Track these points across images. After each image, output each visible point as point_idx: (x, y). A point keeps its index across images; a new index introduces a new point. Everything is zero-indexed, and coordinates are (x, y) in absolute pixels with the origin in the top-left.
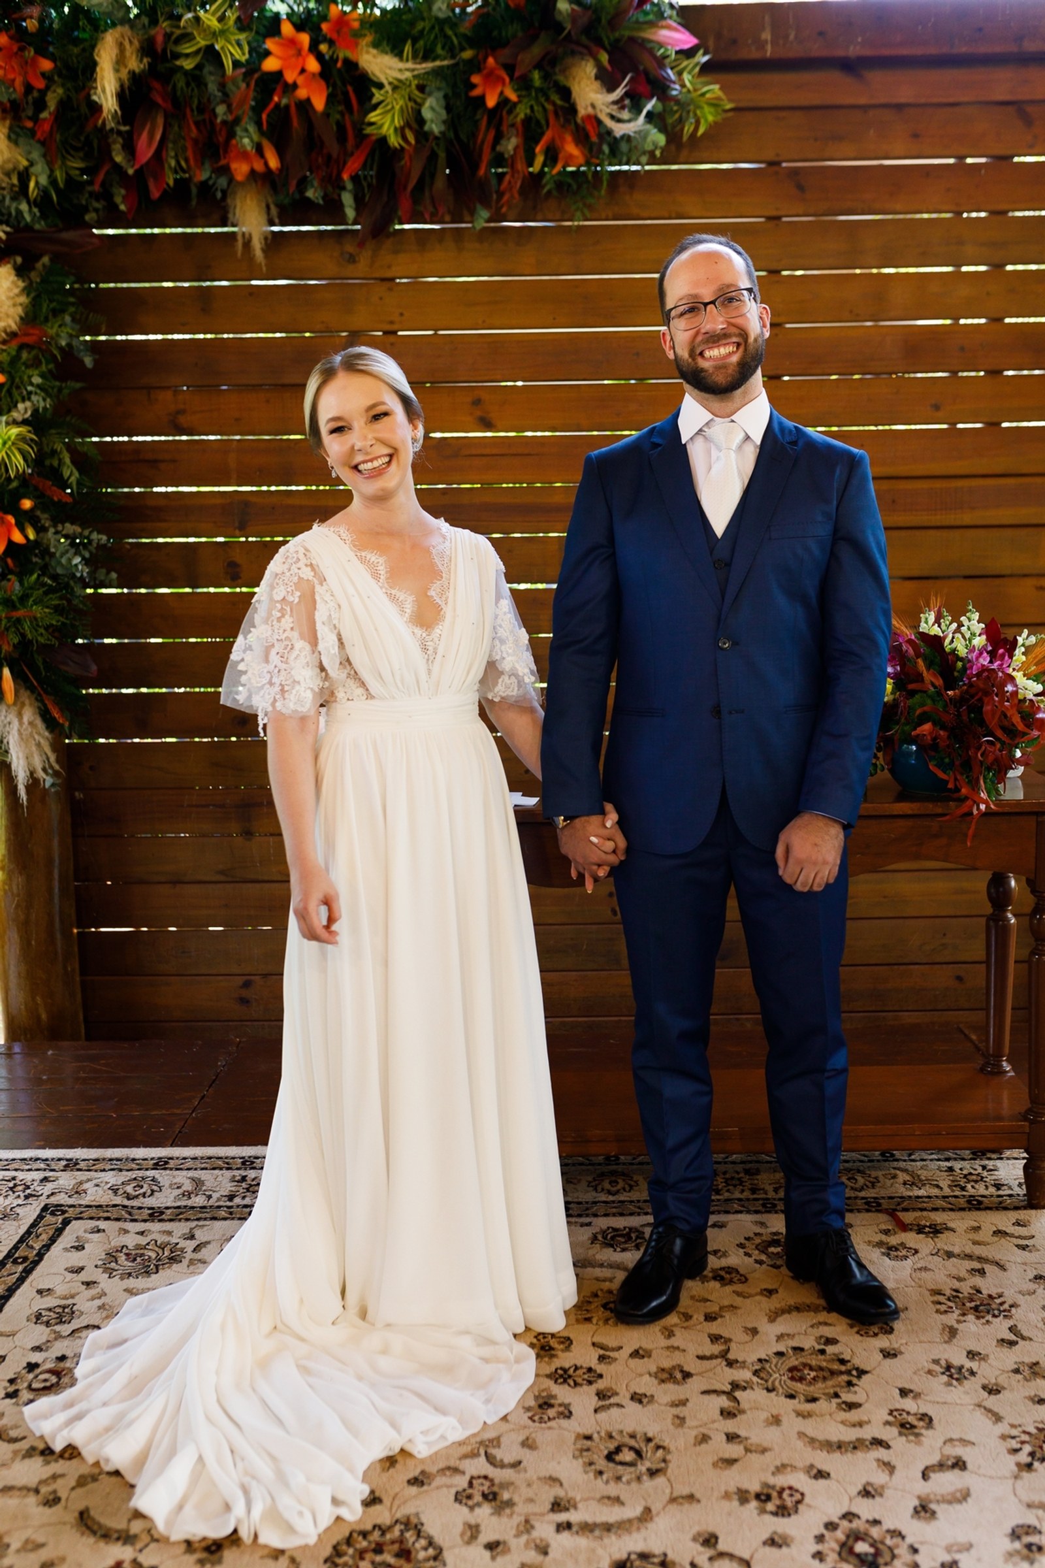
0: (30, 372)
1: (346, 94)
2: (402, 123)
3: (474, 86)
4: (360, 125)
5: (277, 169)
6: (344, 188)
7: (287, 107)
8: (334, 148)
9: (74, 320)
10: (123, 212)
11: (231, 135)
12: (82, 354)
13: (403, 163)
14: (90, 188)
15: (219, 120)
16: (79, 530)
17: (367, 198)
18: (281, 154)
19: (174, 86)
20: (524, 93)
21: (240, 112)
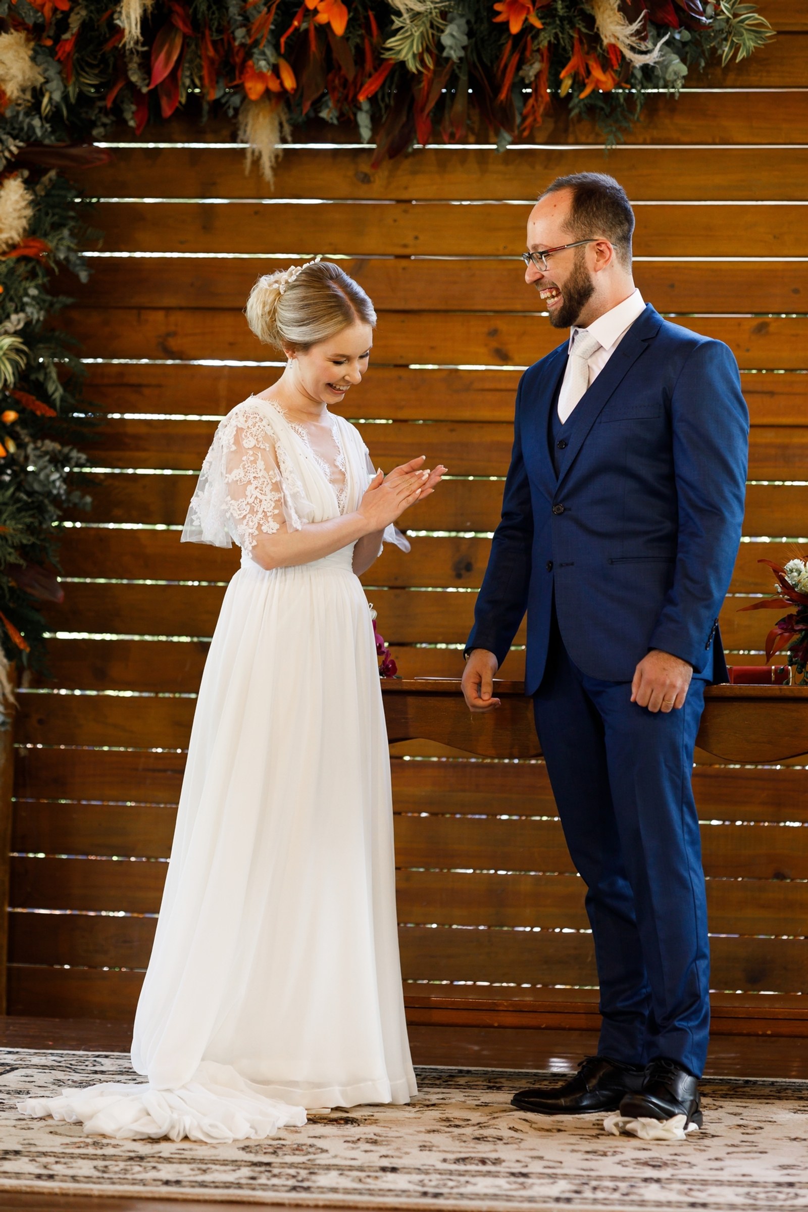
0: (26, 284)
1: (367, 18)
2: (420, 50)
3: (498, 13)
4: (379, 51)
5: (293, 89)
6: (360, 109)
7: (307, 31)
8: (350, 72)
9: (72, 235)
10: (131, 127)
11: (249, 55)
12: (78, 268)
13: (422, 85)
14: (100, 104)
15: (237, 43)
16: (57, 446)
17: (384, 119)
18: (297, 74)
19: (196, 8)
20: (548, 21)
21: (259, 36)
